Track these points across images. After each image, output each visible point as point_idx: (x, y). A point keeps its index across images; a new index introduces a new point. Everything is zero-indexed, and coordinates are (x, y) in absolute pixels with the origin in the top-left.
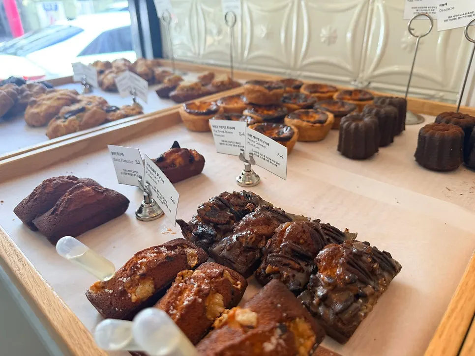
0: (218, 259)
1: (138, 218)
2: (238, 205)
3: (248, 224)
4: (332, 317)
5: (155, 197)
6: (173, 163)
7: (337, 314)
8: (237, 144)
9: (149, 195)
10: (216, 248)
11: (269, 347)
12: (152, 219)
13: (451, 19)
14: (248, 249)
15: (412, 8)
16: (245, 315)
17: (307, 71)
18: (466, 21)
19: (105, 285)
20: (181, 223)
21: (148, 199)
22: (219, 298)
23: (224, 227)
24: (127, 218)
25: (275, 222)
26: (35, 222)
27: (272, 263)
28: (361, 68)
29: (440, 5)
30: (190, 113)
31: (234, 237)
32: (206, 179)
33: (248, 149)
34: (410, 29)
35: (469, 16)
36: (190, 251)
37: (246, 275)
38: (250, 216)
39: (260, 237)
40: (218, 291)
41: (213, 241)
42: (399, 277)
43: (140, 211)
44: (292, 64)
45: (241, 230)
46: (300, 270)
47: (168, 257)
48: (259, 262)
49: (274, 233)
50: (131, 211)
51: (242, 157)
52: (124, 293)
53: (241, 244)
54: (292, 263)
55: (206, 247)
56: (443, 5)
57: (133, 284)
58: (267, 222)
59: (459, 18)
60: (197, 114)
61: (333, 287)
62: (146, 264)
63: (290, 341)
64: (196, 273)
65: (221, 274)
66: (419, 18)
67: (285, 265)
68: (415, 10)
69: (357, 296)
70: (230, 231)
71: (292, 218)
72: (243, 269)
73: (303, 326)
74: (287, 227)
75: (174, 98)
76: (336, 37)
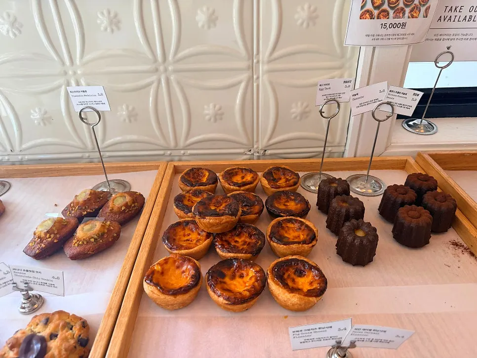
13: (361, 105)
15: (323, 96)
28: (255, 140)
29: (353, 95)
34: (321, 113)
35: (375, 102)
44: (172, 145)
56: (355, 95)
59: (368, 104)
66: (329, 103)
68: (325, 97)
75: (75, 258)
76: (222, 114)
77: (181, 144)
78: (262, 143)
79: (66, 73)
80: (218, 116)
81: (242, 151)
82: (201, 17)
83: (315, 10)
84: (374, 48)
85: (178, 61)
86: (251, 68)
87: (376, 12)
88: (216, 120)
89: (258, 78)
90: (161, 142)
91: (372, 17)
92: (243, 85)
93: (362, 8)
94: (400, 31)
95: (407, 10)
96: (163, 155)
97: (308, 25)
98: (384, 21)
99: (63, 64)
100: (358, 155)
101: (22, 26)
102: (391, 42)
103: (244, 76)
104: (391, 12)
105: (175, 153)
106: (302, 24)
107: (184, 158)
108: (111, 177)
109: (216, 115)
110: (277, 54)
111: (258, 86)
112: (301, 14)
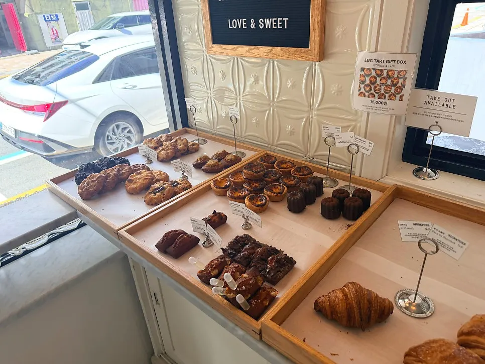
0: (237, 262)
1: (204, 246)
2: (243, 241)
3: (246, 249)
4: (270, 277)
5: (211, 238)
6: (214, 221)
7: (272, 276)
8: (241, 212)
9: (208, 237)
10: (236, 258)
11: (251, 282)
12: (210, 247)
13: (341, 142)
14: (246, 258)
16: (245, 275)
17: (279, 147)
18: (347, 145)
19: (202, 271)
20: (222, 249)
21: (207, 239)
22: (238, 273)
23: (238, 250)
24: (199, 246)
25: (256, 248)
26: (167, 250)
27: (254, 263)
28: (308, 150)
30: (216, 187)
31: (242, 254)
32: (228, 226)
33: (246, 215)
34: (325, 141)
35: (348, 142)
36: (227, 259)
37: (246, 267)
38: (247, 246)
39: (250, 254)
40: (238, 272)
41: (235, 255)
42: (296, 265)
43: (204, 243)
44: (271, 143)
45: (244, 252)
46: (263, 264)
47: (221, 262)
48: (250, 262)
49: (255, 252)
50: (200, 243)
51: (243, 217)
52: (210, 273)
53: (244, 256)
54: (260, 262)
55: (232, 257)
56: (337, 136)
57: (212, 270)
58: (253, 248)
59: (345, 142)
60: (221, 188)
61: (271, 269)
62: (215, 264)
63: (256, 281)
64: (230, 266)
65: (238, 266)
67: (259, 263)
69: (278, 272)
70: (240, 252)
71: (262, 245)
72: (245, 264)
73: (260, 278)
74: (259, 250)
75: (204, 170)
76: (294, 132)
77: (275, 143)
78: (311, 153)
79: (237, 99)
80: (292, 133)
81: (302, 155)
82: (289, 84)
83: (341, 87)
84: (368, 113)
85: (278, 102)
86: (310, 111)
87: (367, 94)
88: (291, 135)
89: (312, 117)
90: (267, 140)
91: (365, 96)
92: (305, 119)
93: (359, 90)
94: (383, 106)
95: (387, 95)
96: (267, 147)
97: (337, 94)
98: (373, 99)
99: (236, 95)
100: (362, 176)
101: (226, 76)
102: (378, 111)
103: (306, 115)
104: (376, 95)
105: (272, 147)
106: (334, 93)
107: (276, 151)
108: (238, 150)
109: (291, 132)
110: (320, 108)
111: (312, 121)
112: (334, 88)
